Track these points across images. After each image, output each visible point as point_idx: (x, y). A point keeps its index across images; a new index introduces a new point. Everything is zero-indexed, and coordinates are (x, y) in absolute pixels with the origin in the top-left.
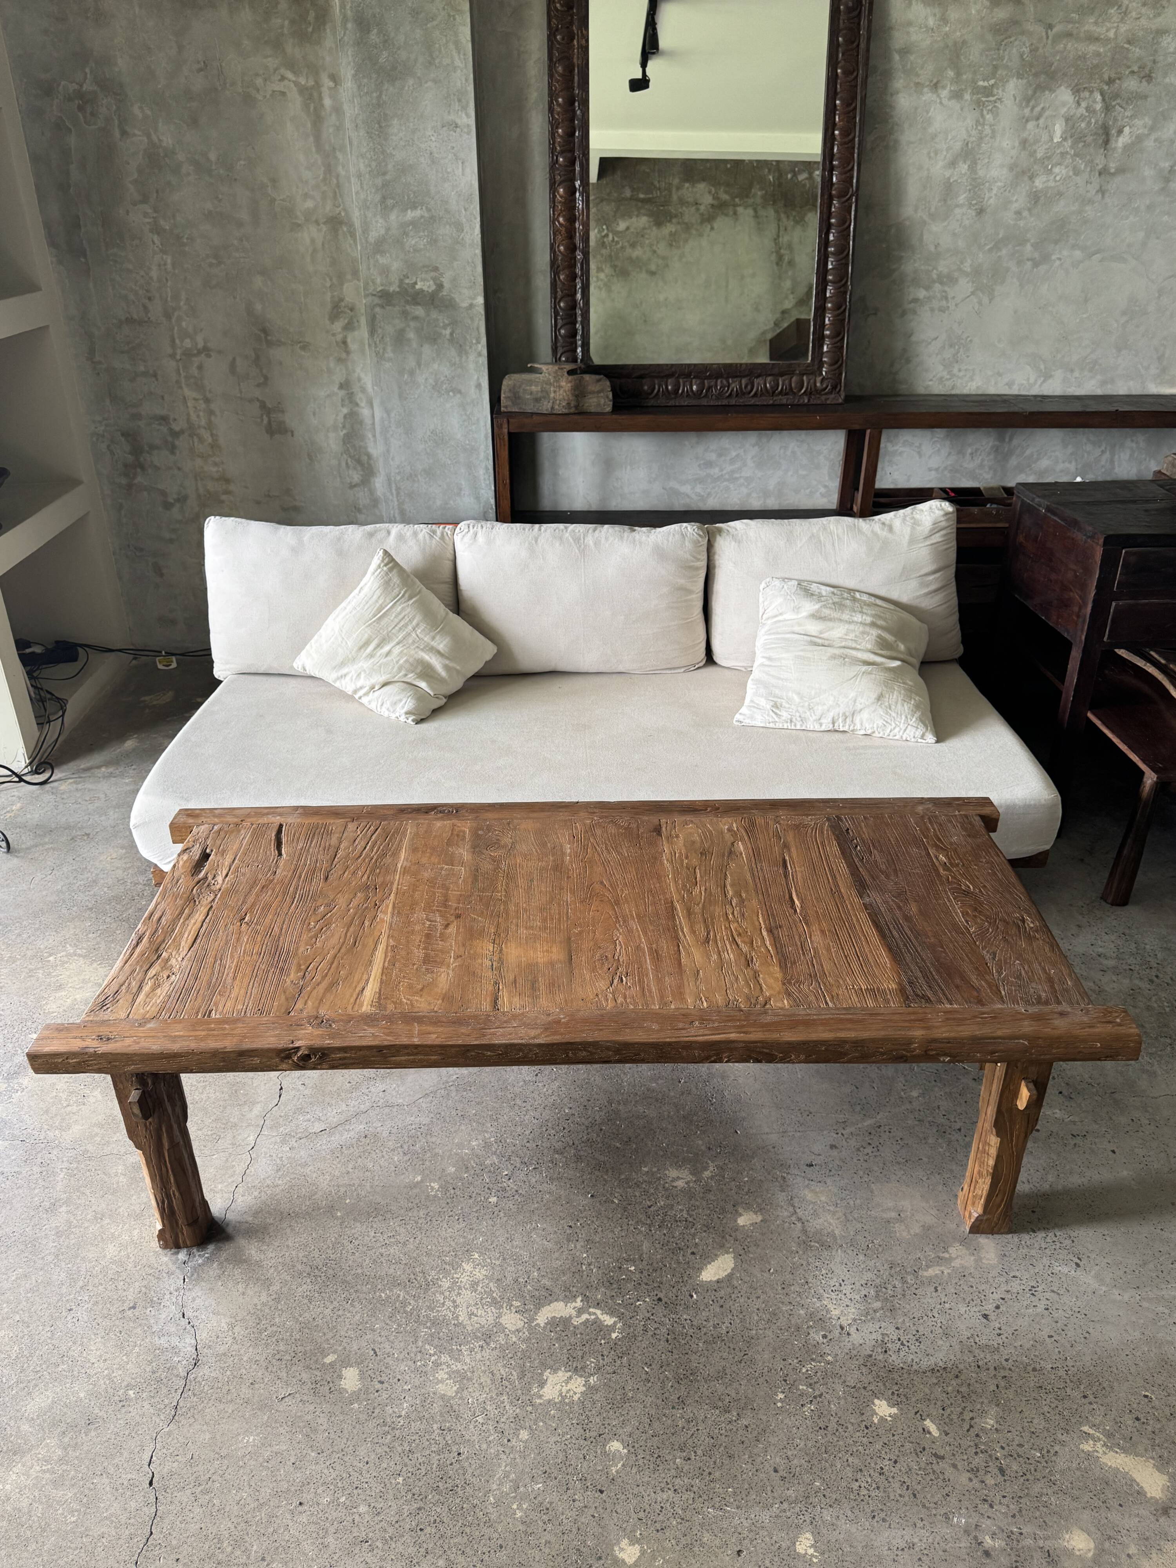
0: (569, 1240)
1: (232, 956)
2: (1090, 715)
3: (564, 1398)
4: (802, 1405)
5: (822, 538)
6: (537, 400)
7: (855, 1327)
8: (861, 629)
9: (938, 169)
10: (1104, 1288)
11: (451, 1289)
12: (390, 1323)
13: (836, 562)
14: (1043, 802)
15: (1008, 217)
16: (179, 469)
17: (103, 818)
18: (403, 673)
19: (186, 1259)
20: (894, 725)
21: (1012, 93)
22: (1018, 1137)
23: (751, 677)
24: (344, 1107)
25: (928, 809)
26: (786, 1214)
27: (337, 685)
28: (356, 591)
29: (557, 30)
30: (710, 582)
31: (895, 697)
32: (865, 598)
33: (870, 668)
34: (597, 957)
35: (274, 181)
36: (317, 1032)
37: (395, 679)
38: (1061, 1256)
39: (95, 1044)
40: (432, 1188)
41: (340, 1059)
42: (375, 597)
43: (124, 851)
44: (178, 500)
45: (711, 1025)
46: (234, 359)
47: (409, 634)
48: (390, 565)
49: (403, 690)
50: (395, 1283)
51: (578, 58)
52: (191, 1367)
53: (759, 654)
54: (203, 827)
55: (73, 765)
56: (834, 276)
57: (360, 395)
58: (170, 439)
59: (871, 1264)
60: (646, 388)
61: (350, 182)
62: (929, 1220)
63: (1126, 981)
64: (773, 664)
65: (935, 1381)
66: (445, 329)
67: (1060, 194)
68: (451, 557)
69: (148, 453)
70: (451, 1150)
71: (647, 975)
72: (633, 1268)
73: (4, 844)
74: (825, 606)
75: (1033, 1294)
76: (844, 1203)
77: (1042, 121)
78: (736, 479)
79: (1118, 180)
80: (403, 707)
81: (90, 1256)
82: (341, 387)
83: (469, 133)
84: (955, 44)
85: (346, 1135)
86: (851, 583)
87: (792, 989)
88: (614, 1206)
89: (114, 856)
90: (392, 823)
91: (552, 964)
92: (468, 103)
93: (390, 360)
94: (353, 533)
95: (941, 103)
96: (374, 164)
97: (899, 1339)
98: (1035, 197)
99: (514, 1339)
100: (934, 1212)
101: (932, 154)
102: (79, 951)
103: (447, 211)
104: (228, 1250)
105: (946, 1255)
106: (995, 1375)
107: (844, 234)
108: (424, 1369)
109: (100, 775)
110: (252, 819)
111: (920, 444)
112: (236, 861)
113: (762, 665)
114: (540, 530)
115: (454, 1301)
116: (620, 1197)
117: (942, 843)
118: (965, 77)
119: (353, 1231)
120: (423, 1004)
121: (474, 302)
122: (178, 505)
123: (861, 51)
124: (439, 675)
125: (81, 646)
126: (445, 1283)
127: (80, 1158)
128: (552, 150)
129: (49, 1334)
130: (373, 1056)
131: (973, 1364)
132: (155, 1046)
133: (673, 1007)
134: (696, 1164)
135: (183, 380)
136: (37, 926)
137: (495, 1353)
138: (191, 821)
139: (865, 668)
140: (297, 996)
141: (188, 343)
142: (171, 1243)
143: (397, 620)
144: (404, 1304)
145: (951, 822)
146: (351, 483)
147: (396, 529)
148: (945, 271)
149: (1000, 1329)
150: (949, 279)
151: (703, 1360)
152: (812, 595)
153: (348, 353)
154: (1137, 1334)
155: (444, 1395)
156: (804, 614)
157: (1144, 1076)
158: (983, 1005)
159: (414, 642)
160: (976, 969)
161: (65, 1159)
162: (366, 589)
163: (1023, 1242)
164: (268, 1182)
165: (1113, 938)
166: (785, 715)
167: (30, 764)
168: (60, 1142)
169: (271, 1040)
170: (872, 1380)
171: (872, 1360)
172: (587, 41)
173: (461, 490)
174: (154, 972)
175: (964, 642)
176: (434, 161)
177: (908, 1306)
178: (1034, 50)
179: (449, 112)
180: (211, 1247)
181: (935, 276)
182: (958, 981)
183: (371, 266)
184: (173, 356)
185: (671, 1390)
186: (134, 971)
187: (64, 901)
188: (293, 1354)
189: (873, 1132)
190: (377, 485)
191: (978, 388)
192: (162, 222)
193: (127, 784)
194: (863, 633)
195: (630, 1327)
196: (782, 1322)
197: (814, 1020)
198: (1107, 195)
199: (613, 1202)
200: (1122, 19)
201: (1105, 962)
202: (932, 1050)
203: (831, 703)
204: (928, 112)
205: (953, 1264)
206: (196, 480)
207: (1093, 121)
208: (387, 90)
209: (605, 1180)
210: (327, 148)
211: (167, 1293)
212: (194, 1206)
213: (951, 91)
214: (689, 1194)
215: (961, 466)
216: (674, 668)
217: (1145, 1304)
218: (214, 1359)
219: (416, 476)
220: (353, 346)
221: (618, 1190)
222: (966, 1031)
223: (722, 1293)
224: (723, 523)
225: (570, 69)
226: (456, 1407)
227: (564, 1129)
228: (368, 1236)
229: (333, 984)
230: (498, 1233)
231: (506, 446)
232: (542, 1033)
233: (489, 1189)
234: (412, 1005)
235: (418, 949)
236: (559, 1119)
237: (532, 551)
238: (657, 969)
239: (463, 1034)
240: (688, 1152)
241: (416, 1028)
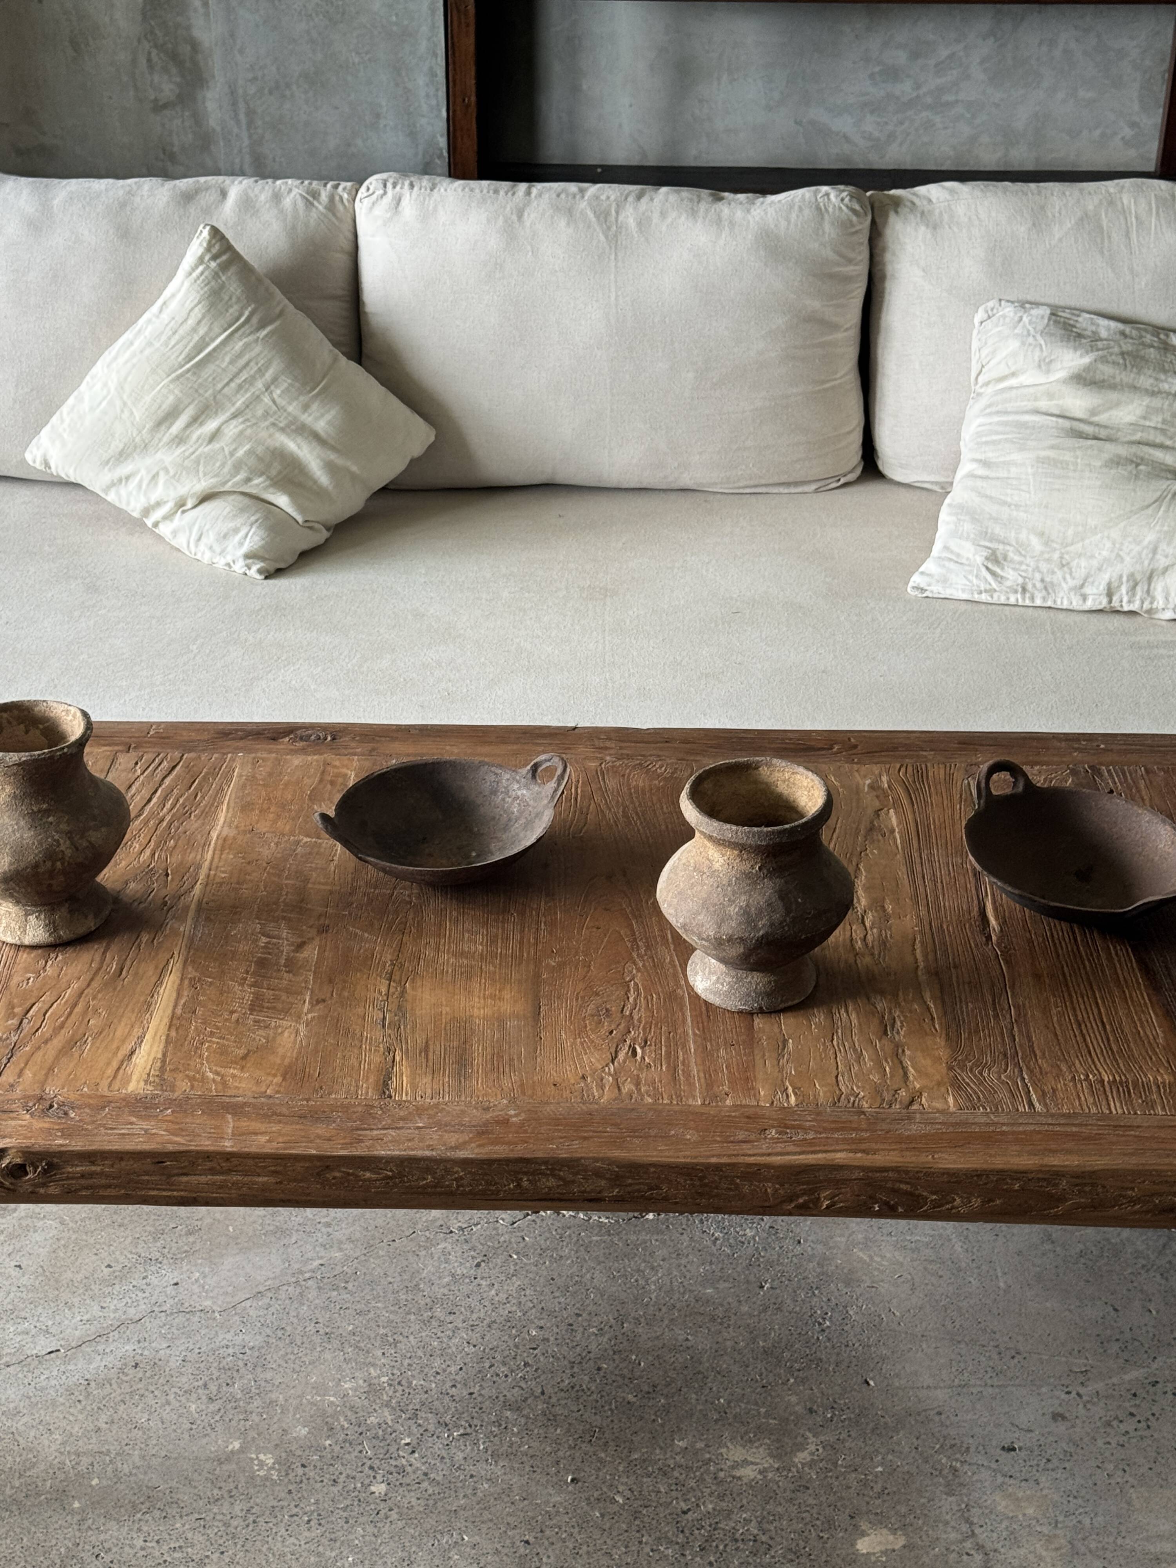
0: (522, 1566)
5: (1104, 221)
13: (1131, 268)
18: (242, 476)
23: (948, 501)
24: (96, 1310)
26: (953, 1536)
27: (111, 497)
28: (157, 308)
30: (874, 304)
34: (590, 1009)
36: (40, 1124)
37: (227, 487)
40: (262, 1464)
41: (83, 1176)
42: (191, 322)
45: (800, 1137)
47: (257, 398)
48: (224, 258)
49: (242, 510)
53: (966, 454)
64: (995, 475)
68: (347, 246)
70: (301, 1396)
71: (684, 1044)
74: (1103, 359)
76: (1072, 1521)
78: (947, 104)
80: (241, 544)
85: (97, 1362)
87: (965, 1077)
88: (615, 1508)
90: (205, 755)
91: (501, 1020)
94: (151, 194)
113: (971, 476)
114: (528, 193)
116: (628, 1494)
119: (102, 1537)
120: (245, 1083)
124: (315, 482)
130: (147, 1173)
133: (729, 1102)
134: (781, 1437)
140: (4, 1061)
143: (233, 369)
146: (156, 100)
147: (238, 187)
152: (1079, 336)
156: (1061, 374)
159: (266, 415)
162: (173, 305)
166: (1012, 577)
173: (378, 116)
189: (1141, 1392)
190: (209, 105)
197: (1003, 1133)
199: (613, 1501)
203: (1104, 554)
209: (600, 1460)
214: (764, 1491)
216: (796, 484)
219: (288, 86)
221: (625, 1480)
224: (904, 187)
227: (526, 1364)
228: (131, 1546)
229: (73, 1043)
230: (384, 1550)
231: (472, 29)
232: (471, 1141)
233: (371, 1468)
234: (224, 1083)
235: (242, 985)
236: (517, 1346)
237: (510, 234)
238: (705, 1035)
239: (319, 1137)
240: (767, 1415)
241: (230, 1123)
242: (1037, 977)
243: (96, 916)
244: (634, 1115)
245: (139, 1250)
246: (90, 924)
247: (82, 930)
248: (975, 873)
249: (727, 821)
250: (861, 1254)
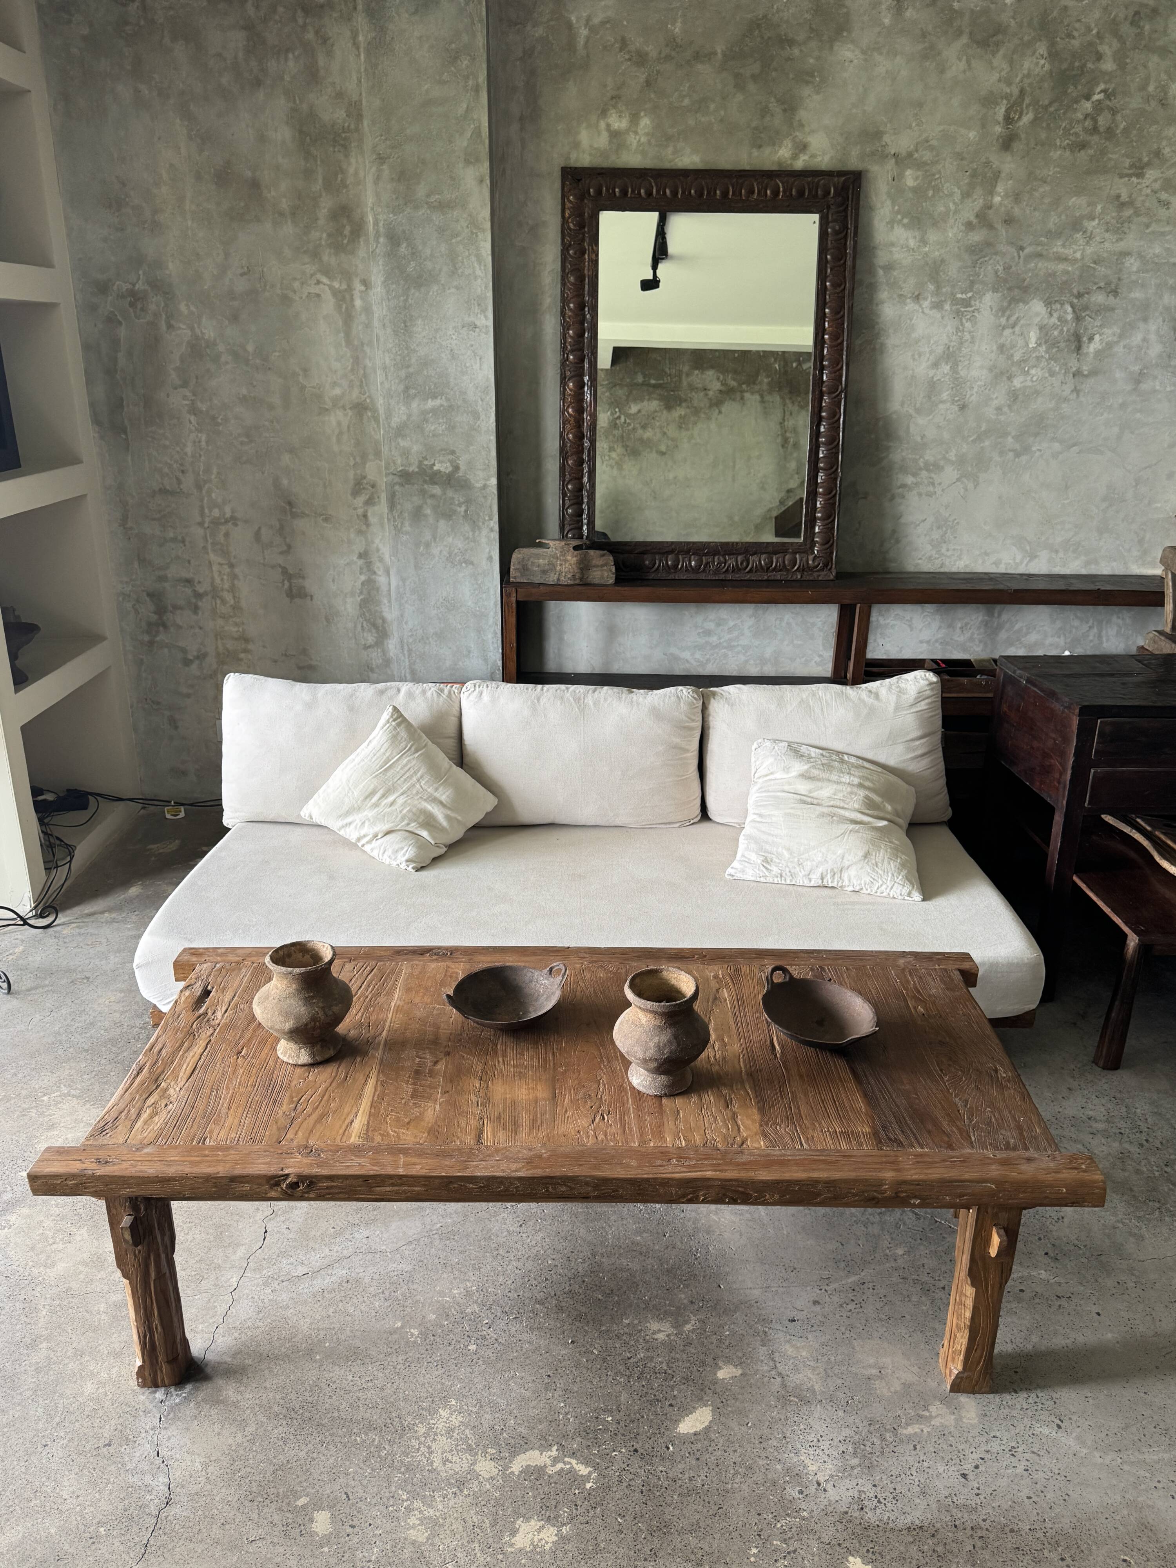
0: (546, 1389)
1: (228, 1088)
2: (1075, 878)
3: (535, 1547)
4: (776, 1561)
5: (811, 704)
6: (544, 572)
7: (832, 1483)
8: (849, 789)
9: (922, 369)
10: (1085, 1451)
11: (426, 1435)
12: (364, 1467)
13: (824, 725)
14: (1026, 961)
15: (990, 412)
16: (201, 628)
17: (103, 962)
18: (406, 822)
19: (164, 1398)
20: (881, 882)
21: (989, 304)
22: (993, 1288)
23: (743, 833)
24: (327, 1251)
25: (909, 962)
27: (342, 833)
28: (365, 744)
29: (570, 245)
30: (705, 742)
31: (882, 855)
32: (853, 760)
33: (857, 827)
34: (581, 1095)
35: (305, 370)
36: (307, 1161)
37: (399, 828)
38: (1042, 1417)
39: (94, 1166)
40: (412, 1335)
41: (327, 1188)
42: (382, 750)
43: (123, 994)
44: (198, 657)
45: (688, 1163)
46: (260, 528)
47: (413, 786)
48: (399, 720)
49: (405, 839)
50: (371, 1427)
51: (589, 270)
52: (163, 1506)
53: (751, 810)
54: (205, 965)
55: (77, 911)
56: (825, 463)
57: (378, 564)
58: (194, 600)
59: (851, 1420)
60: (647, 562)
61: (375, 373)
62: (910, 1378)
63: (1116, 1145)
64: (764, 821)
65: (911, 1540)
66: (460, 507)
67: (1037, 393)
68: (457, 713)
69: (171, 612)
71: (628, 1114)
72: (610, 1419)
73: (5, 985)
74: (814, 767)
75: (1013, 1455)
76: (825, 1359)
77: (1017, 329)
78: (734, 646)
79: (1092, 381)
80: (404, 855)
81: (68, 1392)
82: (360, 556)
83: (486, 333)
84: (935, 263)
85: (328, 1280)
86: (839, 746)
87: (768, 1130)
88: (594, 1356)
89: (112, 999)
90: (388, 964)
91: (536, 1101)
92: (486, 309)
93: (407, 533)
94: (365, 691)
95: (923, 312)
96: (399, 357)
97: (876, 1497)
98: (1014, 396)
99: (488, 1487)
100: (915, 1369)
101: (916, 357)
102: (73, 1092)
103: (464, 400)
104: (206, 1390)
105: (927, 1414)
106: (972, 1535)
107: (834, 427)
108: (396, 1515)
109: (102, 920)
110: (253, 959)
111: (911, 618)
112: (236, 998)
113: (754, 821)
114: (542, 690)
115: (429, 1447)
116: (600, 1349)
117: (921, 995)
118: (944, 290)
119: (331, 1375)
120: (409, 1137)
121: (488, 483)
122: (197, 662)
123: (848, 269)
124: (440, 824)
125: (92, 794)
126: (422, 1429)
127: (63, 1295)
128: (564, 349)
129: (23, 1470)
130: (359, 1186)
131: (950, 1523)
132: (151, 1170)
133: (652, 1145)
134: (677, 1316)
135: (209, 547)
136: (33, 1066)
137: (469, 1499)
138: (194, 959)
139: (852, 826)
140: (288, 1126)
141: (216, 513)
142: (149, 1381)
143: (402, 772)
144: (379, 1448)
145: (930, 975)
146: (365, 644)
147: (405, 687)
148: (932, 459)
149: (978, 1489)
150: (935, 467)
151: (676, 1512)
152: (802, 756)
153: (368, 525)
154: (1118, 1498)
155: (415, 1541)
156: (794, 774)
157: (1132, 1239)
158: (953, 1149)
159: (417, 793)
160: (949, 1115)
161: (48, 1296)
162: (374, 743)
163: (1004, 1403)
164: (249, 1323)
165: (1104, 1101)
166: (775, 870)
167: (35, 908)
168: (44, 1279)
169: (262, 1166)
170: (847, 1537)
171: (848, 1517)
172: (597, 255)
173: (469, 652)
174: (153, 1101)
175: (952, 804)
176: (453, 357)
177: (885, 1464)
178: (1007, 268)
179: (469, 315)
180: (189, 1387)
181: (922, 465)
182: (930, 1126)
183: (393, 448)
184: (201, 524)
185: (644, 1542)
186: (133, 1099)
187: (61, 1042)
188: (265, 1496)
189: (857, 1288)
190: (390, 646)
191: (966, 566)
192: (199, 404)
193: (129, 929)
194: (851, 793)
195: (604, 1477)
196: (759, 1477)
197: (789, 1160)
198: (1081, 394)
199: (592, 1353)
200: (1088, 243)
201: (1095, 1125)
202: (902, 1192)
203: (819, 859)
204: (911, 320)
205: (933, 1423)
206: (217, 640)
207: (1065, 329)
208: (413, 294)
209: (585, 1331)
210: (356, 343)
211: (143, 1431)
212: (174, 1342)
213: (932, 302)
214: (669, 1346)
215: (952, 639)
216: (670, 823)
217: (1126, 1467)
218: (186, 1498)
219: (428, 638)
220: (373, 520)
221: (598, 1341)
222: (936, 1174)
223: (699, 1446)
224: (718, 687)
225: (581, 279)
226: (426, 1554)
227: (547, 1279)
228: (346, 1380)
229: (322, 1116)
230: (476, 1380)
231: (514, 613)
232: (523, 1167)
233: (468, 1336)
234: (398, 1137)
235: (407, 1084)
236: (541, 1270)
237: (534, 709)
238: (638, 1108)
239: (446, 1165)
240: (670, 1305)
241: (402, 1159)
242: (801, 1076)
243: (334, 1049)
244: (604, 1152)
245: (349, 1219)
246: (332, 1053)
247: (327, 1056)
248: (768, 1022)
249: (648, 1000)
250: (714, 1217)
